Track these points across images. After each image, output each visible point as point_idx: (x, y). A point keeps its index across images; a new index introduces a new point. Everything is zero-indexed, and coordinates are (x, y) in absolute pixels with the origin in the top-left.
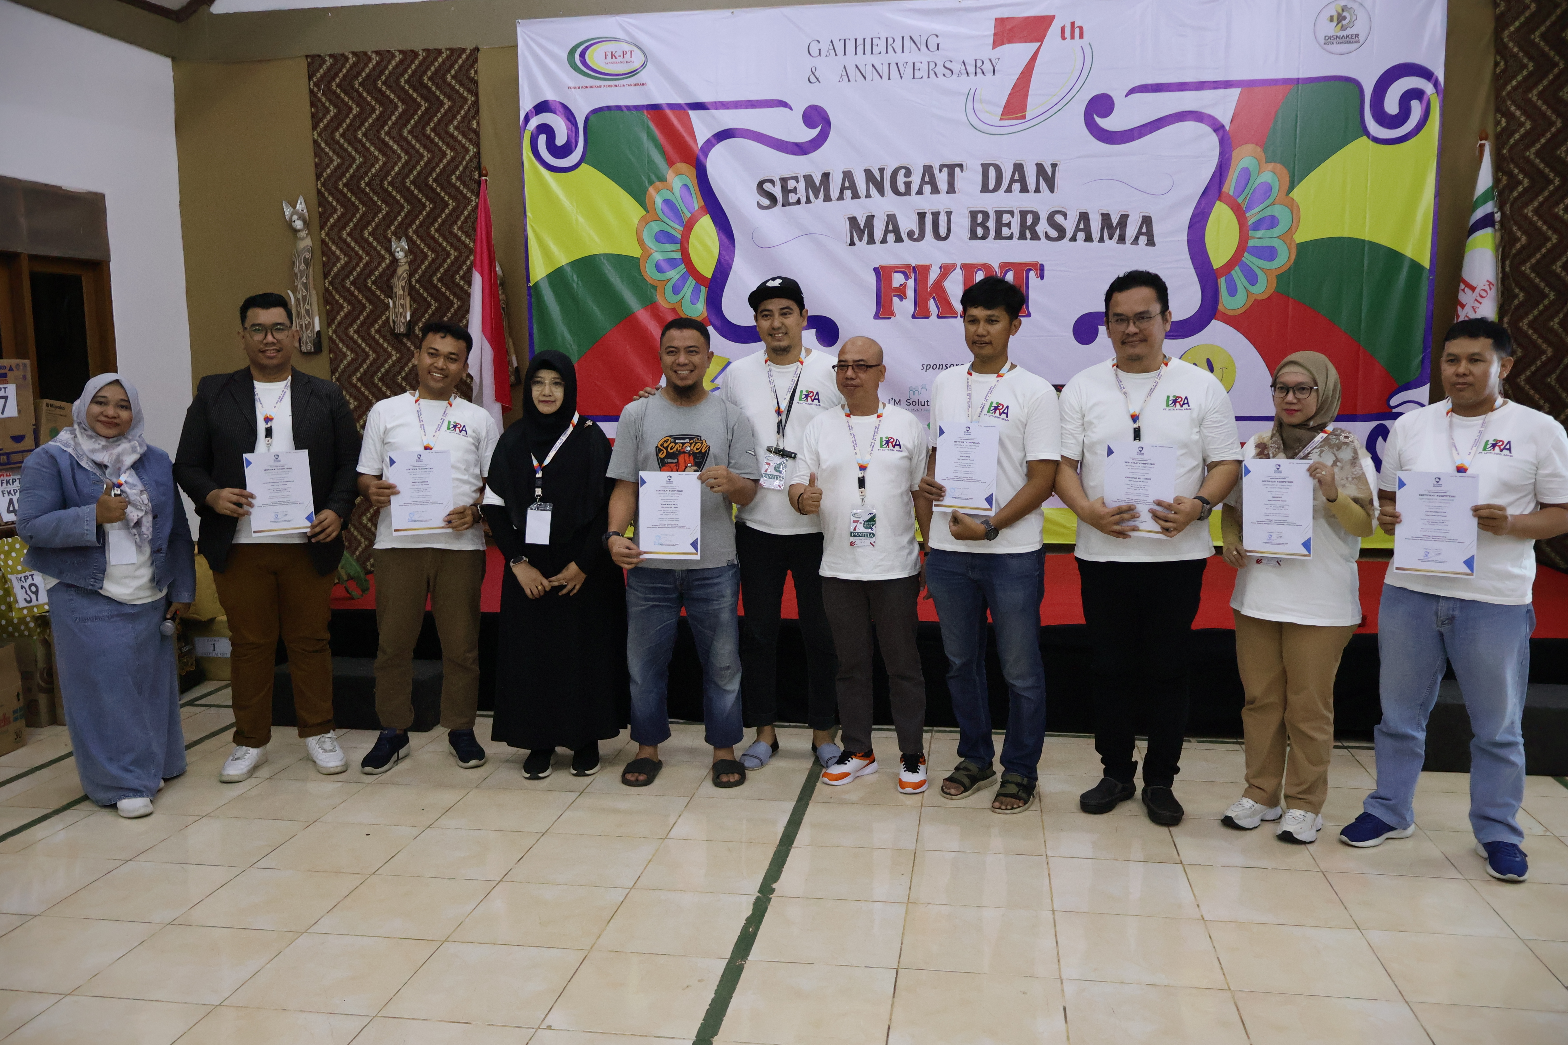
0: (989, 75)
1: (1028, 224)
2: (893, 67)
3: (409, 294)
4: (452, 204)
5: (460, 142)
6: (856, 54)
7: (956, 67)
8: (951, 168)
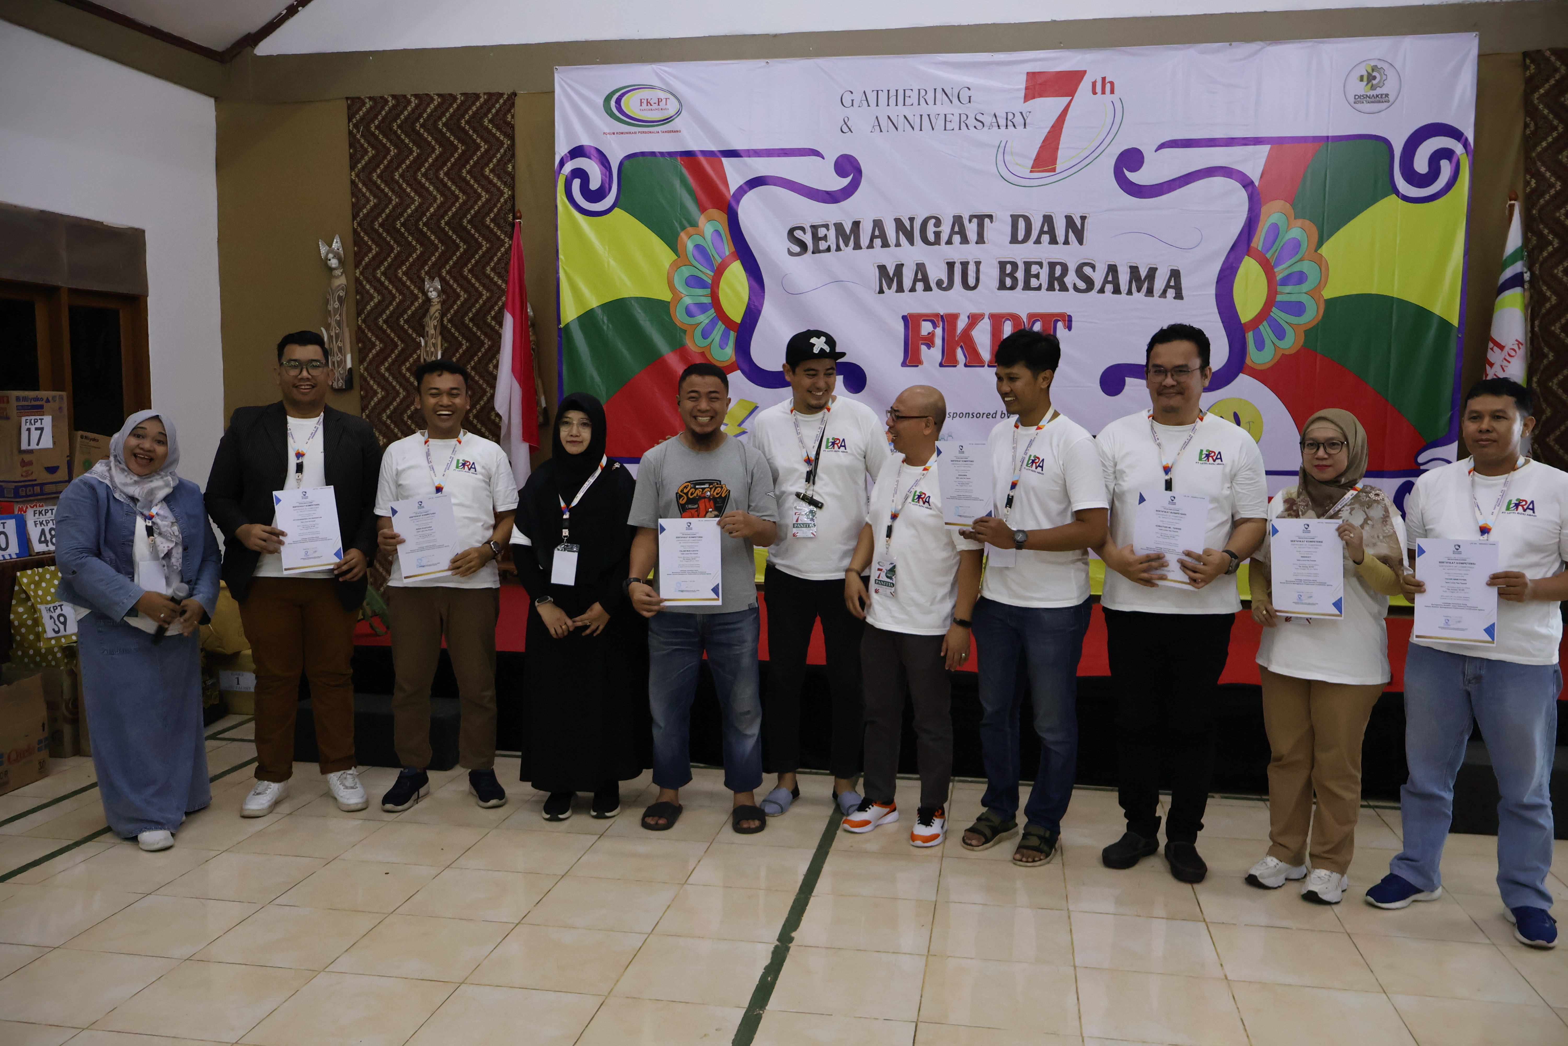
0: (1020, 128)
1: (1057, 275)
2: (925, 119)
3: (441, 334)
4: (485, 246)
5: (495, 185)
6: (888, 105)
7: (988, 119)
8: (981, 219)
